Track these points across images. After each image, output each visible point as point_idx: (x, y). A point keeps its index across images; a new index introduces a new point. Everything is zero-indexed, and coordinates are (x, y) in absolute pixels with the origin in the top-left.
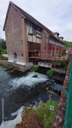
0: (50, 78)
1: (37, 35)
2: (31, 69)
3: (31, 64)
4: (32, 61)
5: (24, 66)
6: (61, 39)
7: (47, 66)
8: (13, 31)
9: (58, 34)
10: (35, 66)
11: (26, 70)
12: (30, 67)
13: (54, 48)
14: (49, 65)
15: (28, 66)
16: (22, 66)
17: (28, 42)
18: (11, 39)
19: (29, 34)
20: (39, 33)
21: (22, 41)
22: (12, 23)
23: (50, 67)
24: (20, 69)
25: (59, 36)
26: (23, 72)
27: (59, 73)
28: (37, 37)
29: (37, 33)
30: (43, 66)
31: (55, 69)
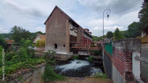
0: (91, 62)
1: (75, 30)
2: (72, 58)
3: (72, 54)
4: (72, 51)
5: (67, 55)
6: (90, 34)
7: (86, 54)
8: (56, 26)
9: (88, 30)
10: (76, 55)
11: (68, 59)
12: (71, 56)
13: (87, 41)
14: (88, 53)
15: (69, 55)
16: (64, 55)
17: (70, 35)
18: (52, 32)
19: (71, 29)
20: (76, 29)
21: (65, 34)
22: (56, 20)
23: (89, 54)
24: (61, 58)
25: (89, 31)
26: (65, 61)
27: (97, 59)
28: (75, 32)
29: (75, 29)
30: (83, 54)
31: (93, 56)
